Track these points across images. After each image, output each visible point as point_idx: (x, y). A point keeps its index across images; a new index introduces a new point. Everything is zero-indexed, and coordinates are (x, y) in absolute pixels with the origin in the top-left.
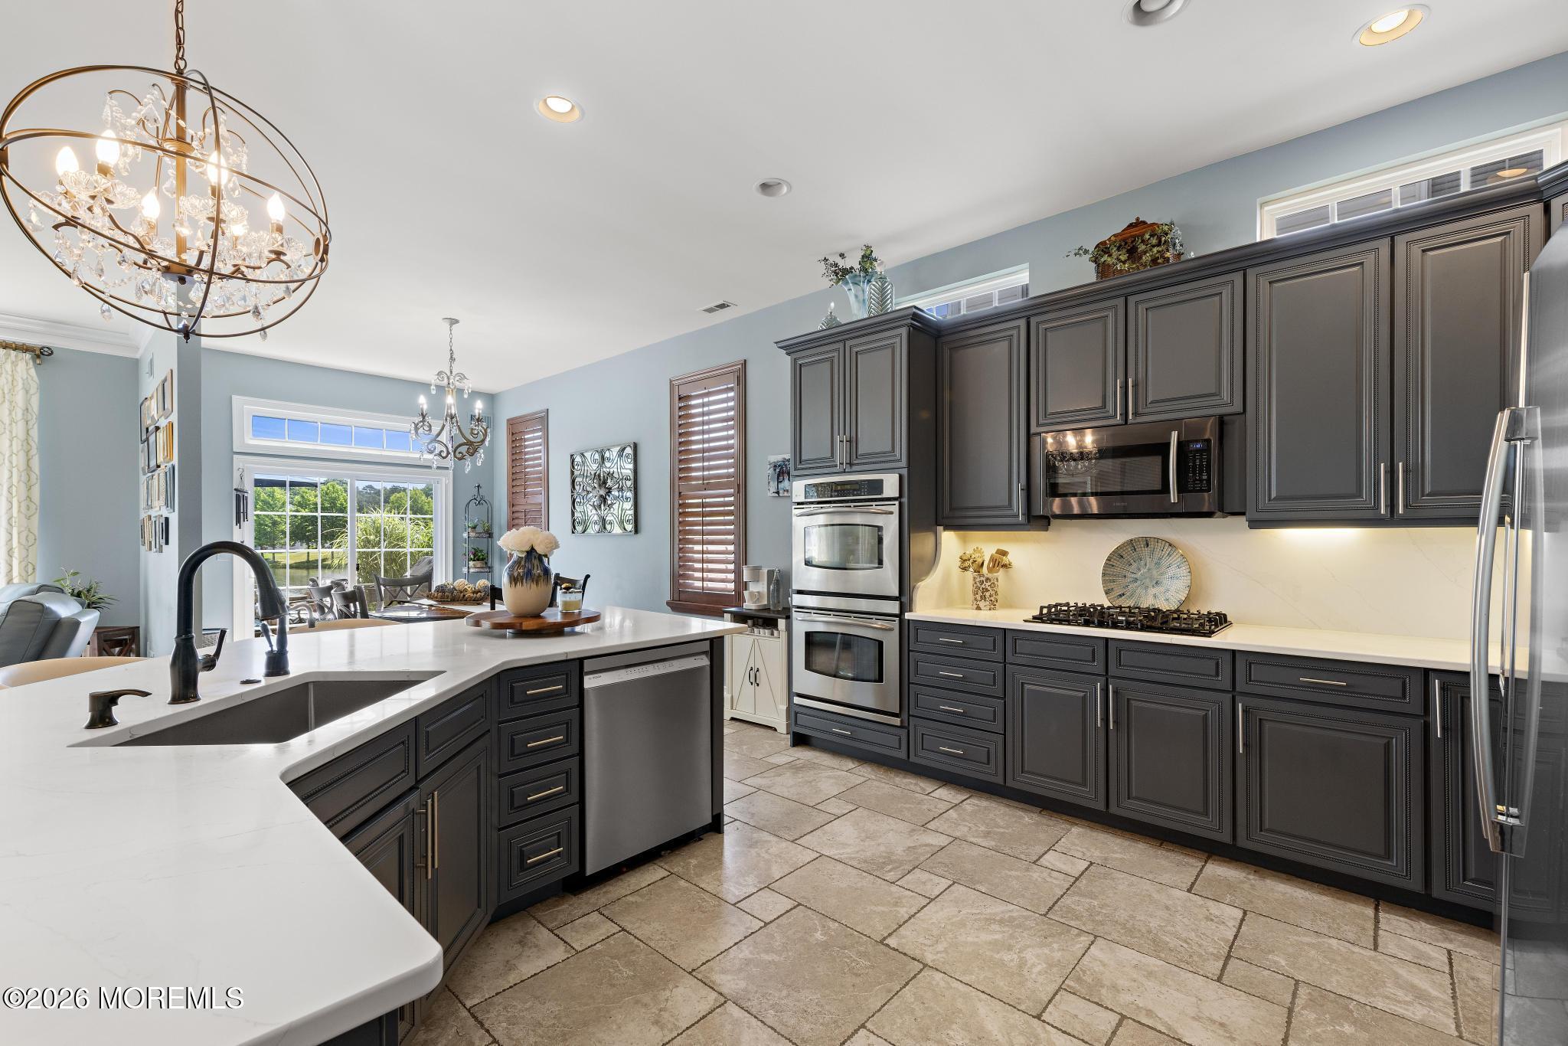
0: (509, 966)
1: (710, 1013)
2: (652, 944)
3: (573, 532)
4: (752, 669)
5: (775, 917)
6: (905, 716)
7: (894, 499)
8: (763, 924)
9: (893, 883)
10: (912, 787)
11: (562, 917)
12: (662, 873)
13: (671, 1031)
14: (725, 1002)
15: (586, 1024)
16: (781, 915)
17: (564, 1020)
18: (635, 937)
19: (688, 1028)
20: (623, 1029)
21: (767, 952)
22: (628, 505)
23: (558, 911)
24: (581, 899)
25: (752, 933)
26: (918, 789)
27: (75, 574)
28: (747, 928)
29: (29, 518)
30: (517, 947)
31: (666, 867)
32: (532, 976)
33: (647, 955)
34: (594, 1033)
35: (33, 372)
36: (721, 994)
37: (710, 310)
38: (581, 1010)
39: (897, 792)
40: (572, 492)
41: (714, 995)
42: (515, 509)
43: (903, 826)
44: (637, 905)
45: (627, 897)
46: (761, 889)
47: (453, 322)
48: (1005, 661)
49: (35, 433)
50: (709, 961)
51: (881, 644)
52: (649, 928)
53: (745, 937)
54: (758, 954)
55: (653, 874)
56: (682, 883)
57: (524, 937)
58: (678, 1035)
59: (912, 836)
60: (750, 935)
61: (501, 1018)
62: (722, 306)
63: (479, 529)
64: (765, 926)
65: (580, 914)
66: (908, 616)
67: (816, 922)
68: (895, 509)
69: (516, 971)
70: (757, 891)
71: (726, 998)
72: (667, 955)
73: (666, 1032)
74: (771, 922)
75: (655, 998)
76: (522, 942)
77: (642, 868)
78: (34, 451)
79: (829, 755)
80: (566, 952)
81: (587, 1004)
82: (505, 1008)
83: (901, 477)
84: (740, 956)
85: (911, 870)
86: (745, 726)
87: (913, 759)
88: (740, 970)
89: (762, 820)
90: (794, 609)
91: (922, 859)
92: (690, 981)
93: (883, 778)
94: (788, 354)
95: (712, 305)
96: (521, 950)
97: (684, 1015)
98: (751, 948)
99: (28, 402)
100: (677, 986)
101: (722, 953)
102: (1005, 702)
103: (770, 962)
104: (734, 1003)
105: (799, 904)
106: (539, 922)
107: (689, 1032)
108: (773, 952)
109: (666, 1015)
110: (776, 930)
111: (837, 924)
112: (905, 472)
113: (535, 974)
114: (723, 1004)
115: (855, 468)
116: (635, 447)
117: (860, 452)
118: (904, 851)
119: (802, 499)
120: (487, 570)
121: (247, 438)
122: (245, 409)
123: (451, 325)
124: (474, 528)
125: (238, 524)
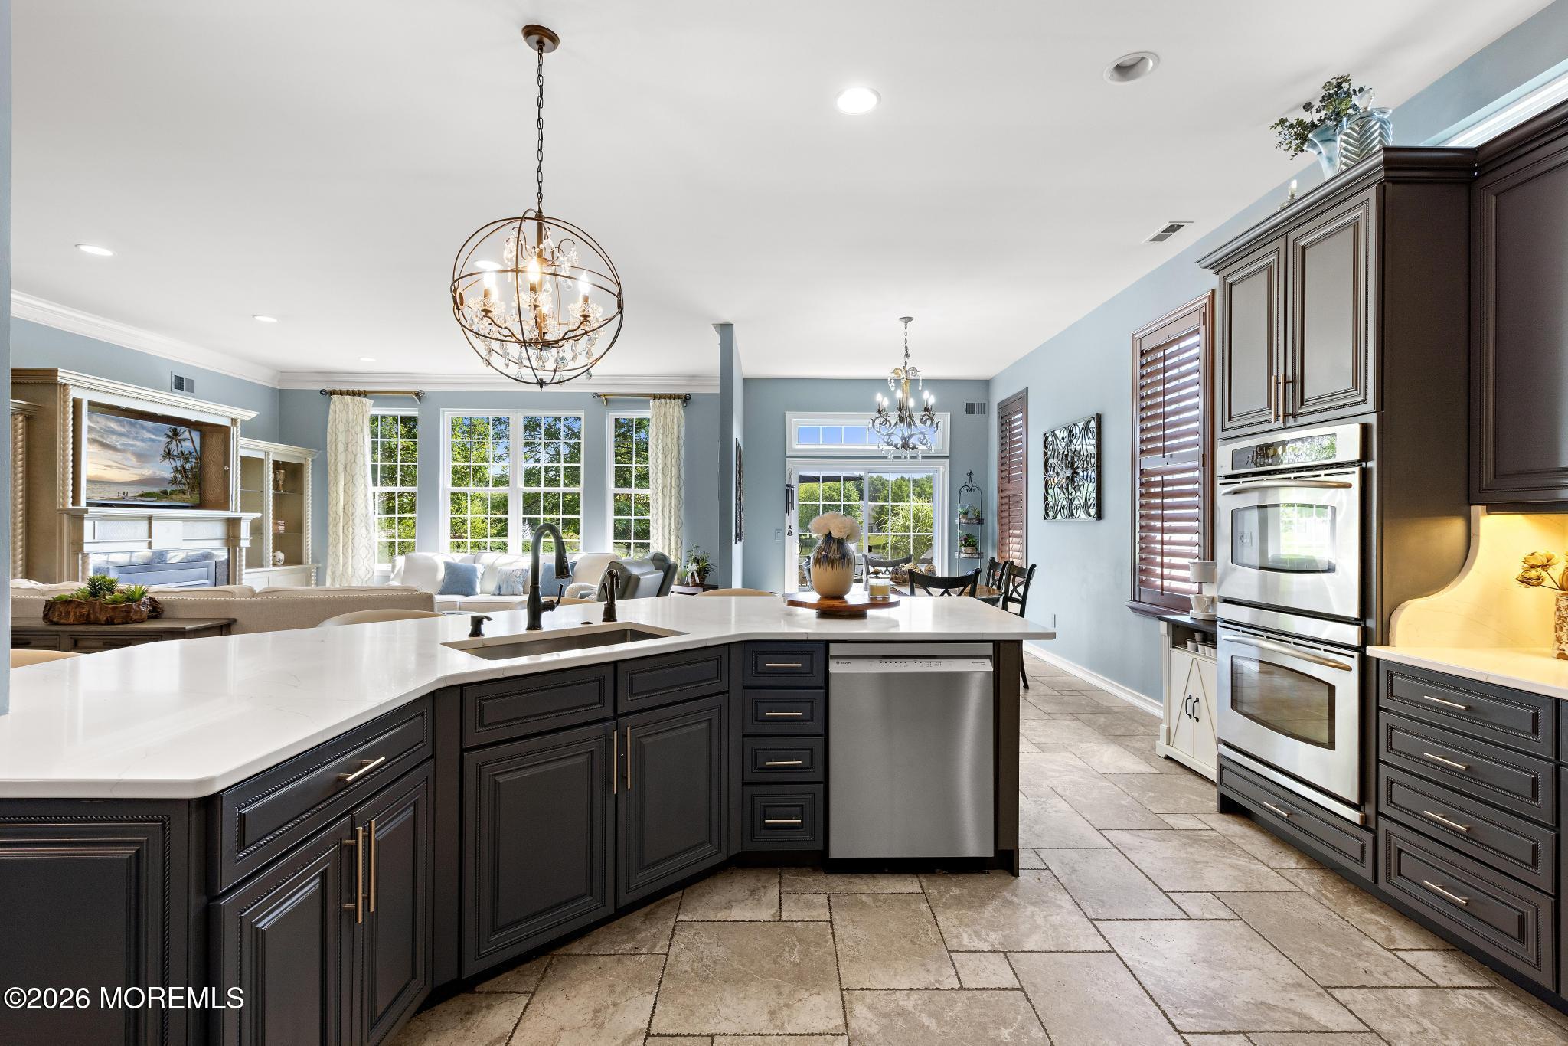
0: (728, 906)
1: (820, 1034)
2: (839, 947)
3: (1045, 519)
4: (1190, 698)
5: (979, 987)
6: (1370, 810)
7: (1352, 464)
8: (957, 986)
9: (1180, 1032)
10: (1372, 929)
11: (799, 887)
12: (916, 888)
13: (775, 1027)
14: (842, 1034)
15: (726, 980)
16: (988, 989)
17: (717, 967)
18: (833, 933)
19: (790, 1034)
20: (745, 1001)
21: (931, 1015)
22: (1092, 487)
23: (801, 880)
24: (828, 879)
25: (937, 989)
26: (1381, 936)
27: (697, 547)
28: (937, 981)
29: (679, 510)
30: (748, 893)
31: (924, 884)
32: (734, 921)
33: (825, 953)
34: (724, 990)
35: (682, 412)
36: (847, 1025)
37: (1159, 238)
38: (735, 967)
39: (1335, 924)
40: (1045, 475)
41: (840, 1021)
42: (1004, 494)
43: (1285, 971)
44: (864, 904)
45: (863, 896)
46: (994, 951)
47: (908, 319)
48: (1558, 757)
49: (682, 452)
50: (870, 989)
51: (1331, 689)
52: (850, 930)
53: (926, 989)
54: (920, 1012)
55: (909, 885)
56: (924, 907)
57: (759, 889)
58: (777, 1035)
59: (1286, 991)
60: (933, 989)
61: (686, 940)
62: (1173, 229)
63: (971, 515)
64: (959, 989)
65: (813, 891)
66: (1372, 651)
67: (1019, 1017)
68: (1354, 479)
69: (729, 912)
70: (988, 952)
71: (847, 1031)
72: (840, 963)
73: (771, 1026)
74: (969, 989)
75: (792, 994)
76: (753, 892)
77: (903, 875)
78: (682, 465)
79: (1269, 840)
80: (773, 915)
81: (743, 965)
82: (695, 934)
83: (1365, 429)
84: (902, 1003)
85: (1230, 1032)
86: (1179, 770)
87: (1382, 884)
88: (887, 1015)
89: (1079, 881)
90: (1218, 623)
91: (1267, 1027)
92: (835, 997)
93: (1326, 897)
94: (1216, 273)
95: (1158, 231)
96: (746, 897)
97: (798, 1022)
98: (919, 1002)
99: (679, 432)
100: (819, 994)
101: (889, 989)
102: (1557, 836)
103: (924, 1025)
104: (849, 1040)
105: (1022, 989)
106: (780, 883)
107: (786, 1038)
108: (937, 1019)
109: (785, 1012)
110: (966, 1001)
111: (1042, 1034)
112: (1372, 419)
113: (737, 921)
114: (838, 1035)
115: (1301, 420)
116: (1099, 419)
117: (1307, 397)
118: (1247, 1003)
119: (1230, 472)
120: (977, 556)
121: (796, 445)
122: (795, 421)
123: (906, 323)
124: (966, 514)
125: (788, 512)
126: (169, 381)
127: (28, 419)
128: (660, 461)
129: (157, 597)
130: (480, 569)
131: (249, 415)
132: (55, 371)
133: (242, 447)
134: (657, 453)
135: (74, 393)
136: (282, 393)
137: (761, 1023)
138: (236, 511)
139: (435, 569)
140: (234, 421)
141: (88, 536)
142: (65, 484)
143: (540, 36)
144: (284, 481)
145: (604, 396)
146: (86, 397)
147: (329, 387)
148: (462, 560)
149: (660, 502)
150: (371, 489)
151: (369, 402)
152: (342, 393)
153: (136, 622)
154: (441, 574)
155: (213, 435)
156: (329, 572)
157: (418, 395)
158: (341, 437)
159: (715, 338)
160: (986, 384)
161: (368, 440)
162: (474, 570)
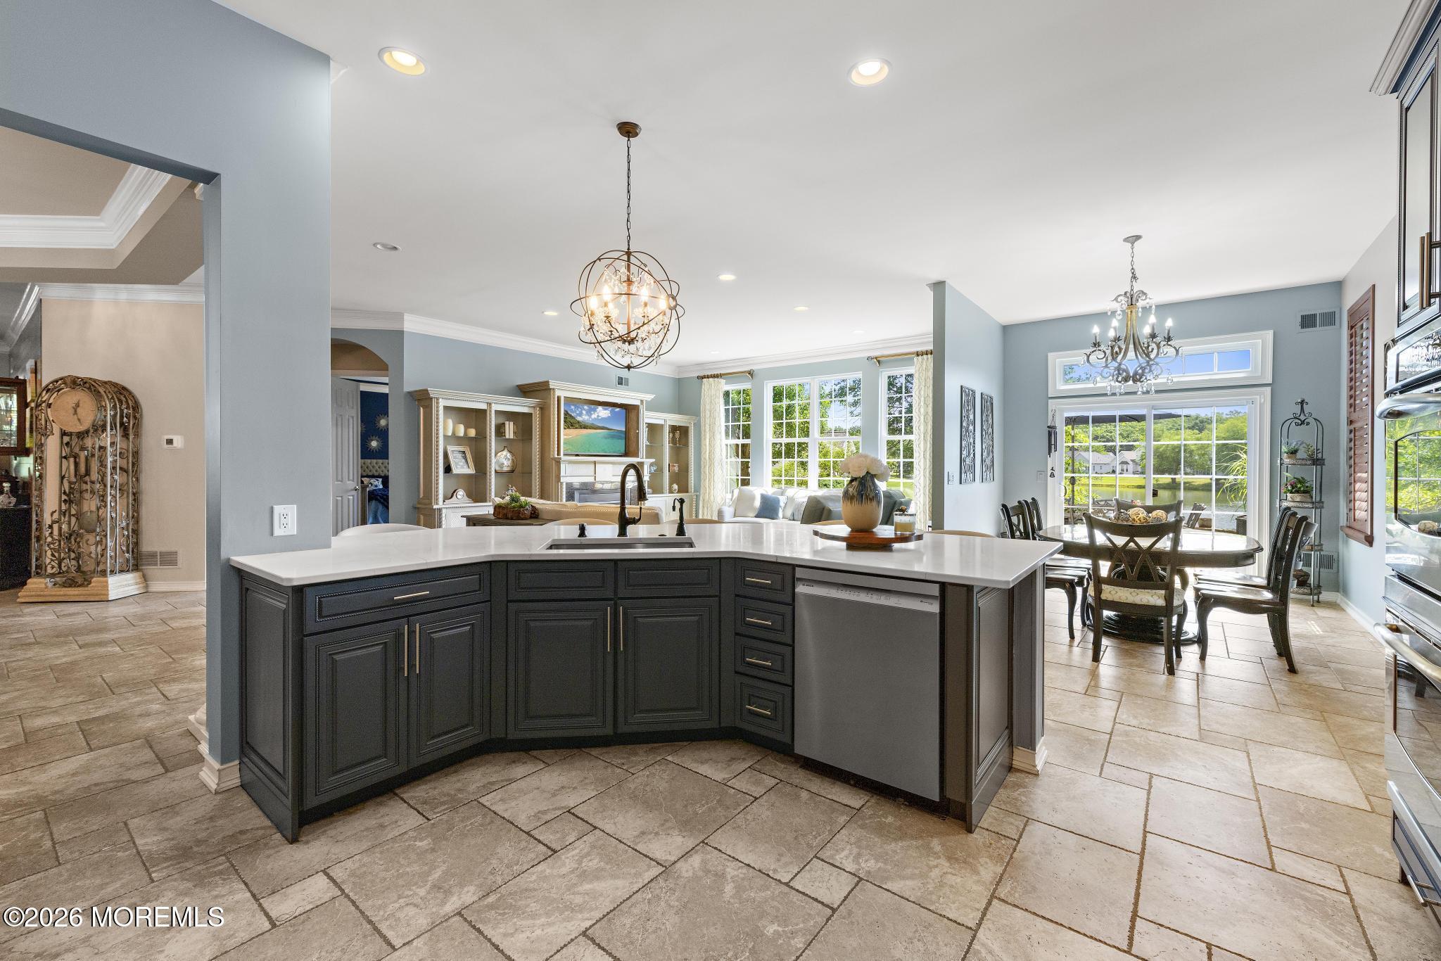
0: (705, 762)
1: (651, 859)
2: (738, 817)
5: (801, 890)
8: (787, 881)
11: (767, 768)
12: (858, 804)
13: (634, 841)
15: (644, 803)
16: (806, 895)
17: (650, 793)
18: (747, 806)
19: (635, 850)
20: (638, 819)
21: (737, 887)
23: (775, 764)
24: (797, 770)
25: (768, 875)
28: (774, 870)
30: (728, 759)
31: (869, 804)
32: (695, 772)
33: (724, 815)
34: (635, 808)
36: (674, 863)
38: (659, 798)
44: (798, 798)
45: (805, 792)
46: (854, 874)
47: (1135, 238)
50: (720, 851)
52: (762, 809)
53: (759, 870)
54: (733, 882)
55: (854, 799)
56: (843, 818)
57: (740, 759)
58: (629, 846)
60: (764, 873)
61: (653, 771)
63: (1301, 454)
64: (784, 884)
65: (774, 775)
69: (701, 765)
70: (847, 872)
71: (670, 866)
72: (725, 826)
74: (791, 887)
75: (668, 829)
76: (732, 759)
77: (861, 791)
80: (724, 778)
81: (665, 799)
82: (663, 770)
84: (728, 870)
88: (708, 872)
92: (692, 843)
96: (723, 761)
97: (649, 845)
98: (742, 876)
100: (684, 838)
101: (733, 857)
103: (723, 890)
104: (663, 872)
105: (834, 910)
106: (759, 761)
107: (631, 850)
108: (738, 892)
109: (651, 836)
110: (778, 893)
113: (698, 773)
114: (662, 865)
120: (1310, 506)
121: (1059, 385)
122: (1057, 361)
123: (1133, 243)
124: (1293, 452)
125: (1049, 454)
126: (615, 381)
127: (542, 409)
128: (922, 410)
129: (537, 506)
130: (782, 500)
131: (649, 397)
132: (548, 382)
133: (648, 417)
134: (919, 403)
135: (558, 393)
136: (679, 380)
137: (628, 835)
138: (643, 458)
139: (753, 498)
140: (642, 401)
141: (562, 473)
142: (554, 445)
143: (628, 130)
144: (680, 438)
145: (876, 358)
146: (562, 394)
147: (702, 374)
148: (774, 493)
149: (922, 445)
150: (725, 441)
151: (722, 381)
152: (708, 377)
153: (522, 519)
154: (757, 503)
155: (629, 411)
156: (701, 498)
157: (751, 373)
158: (708, 407)
159: (929, 295)
160: (1337, 286)
161: (722, 408)
162: (778, 501)
